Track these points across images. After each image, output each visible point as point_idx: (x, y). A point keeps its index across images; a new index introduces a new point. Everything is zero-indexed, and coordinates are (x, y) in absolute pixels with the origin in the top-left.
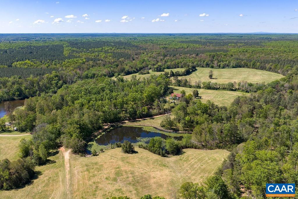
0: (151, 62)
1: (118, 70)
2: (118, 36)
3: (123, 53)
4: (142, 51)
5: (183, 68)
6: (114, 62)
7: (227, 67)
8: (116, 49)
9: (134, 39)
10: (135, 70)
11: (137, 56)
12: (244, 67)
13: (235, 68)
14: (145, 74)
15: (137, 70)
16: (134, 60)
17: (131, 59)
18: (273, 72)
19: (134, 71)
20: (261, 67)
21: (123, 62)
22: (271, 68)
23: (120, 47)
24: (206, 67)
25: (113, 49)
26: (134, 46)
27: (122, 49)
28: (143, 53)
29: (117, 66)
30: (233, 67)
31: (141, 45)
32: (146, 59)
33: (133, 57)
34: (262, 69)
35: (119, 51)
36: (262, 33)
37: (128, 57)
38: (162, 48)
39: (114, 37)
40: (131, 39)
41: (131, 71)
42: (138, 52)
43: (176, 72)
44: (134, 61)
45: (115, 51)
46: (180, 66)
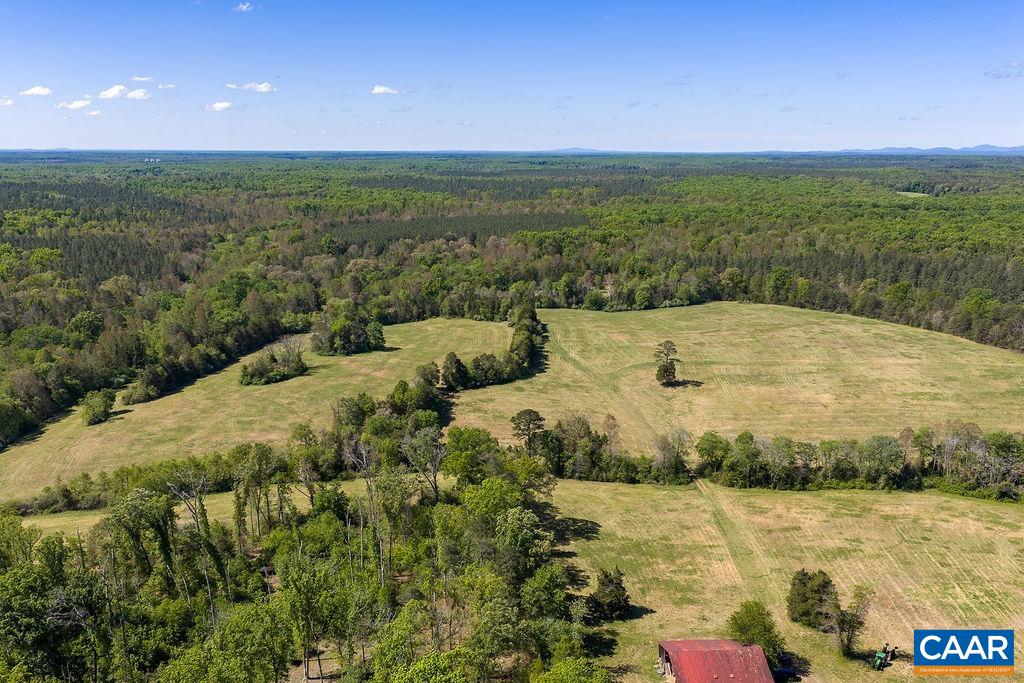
0: (285, 290)
1: (104, 356)
2: (79, 161)
3: (115, 239)
4: (211, 229)
5: (463, 316)
6: (70, 307)
7: (667, 302)
8: (76, 220)
9: (152, 171)
10: (213, 352)
11: (195, 257)
12: (732, 298)
13: (699, 302)
14: (285, 378)
15: (222, 348)
16: (184, 279)
17: (171, 276)
18: (897, 322)
19: (208, 358)
20: (826, 298)
21: (129, 301)
22: (878, 304)
23: (98, 212)
24: (569, 306)
25: (62, 221)
26: (163, 203)
27: (106, 218)
28: (222, 240)
29: (95, 330)
30: (693, 301)
31: (195, 199)
32: (249, 270)
33: (176, 265)
34: (833, 308)
35: (94, 231)
36: (577, 151)
37: (147, 264)
38: (297, 208)
39: (64, 165)
40: (137, 171)
41: (190, 363)
42: (195, 235)
43: (477, 363)
44: (188, 287)
45: (73, 232)
46: (445, 305)
